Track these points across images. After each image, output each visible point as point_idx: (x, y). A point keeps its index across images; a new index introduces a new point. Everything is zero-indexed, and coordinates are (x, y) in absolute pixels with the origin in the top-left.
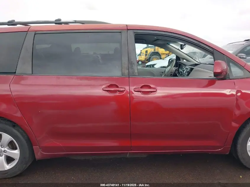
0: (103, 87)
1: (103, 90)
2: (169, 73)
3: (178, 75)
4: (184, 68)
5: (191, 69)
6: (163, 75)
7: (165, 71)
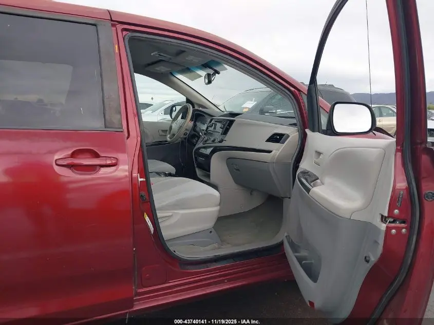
0: (56, 157)
1: (57, 165)
2: (183, 130)
3: (201, 134)
4: (211, 120)
5: (228, 122)
6: (169, 136)
7: (171, 127)
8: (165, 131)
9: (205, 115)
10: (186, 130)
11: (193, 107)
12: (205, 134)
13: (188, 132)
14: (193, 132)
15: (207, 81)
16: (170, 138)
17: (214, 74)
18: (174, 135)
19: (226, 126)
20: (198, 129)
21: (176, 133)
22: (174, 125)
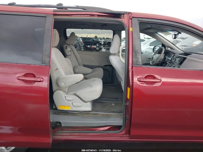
0: (17, 76)
1: (18, 79)
2: (159, 60)
3: (167, 62)
4: (174, 56)
5: (183, 58)
6: (151, 62)
7: (153, 58)
8: (150, 59)
9: (171, 53)
10: (160, 60)
11: (165, 48)
12: (170, 63)
13: (161, 61)
14: (164, 61)
15: (174, 37)
16: (152, 63)
17: (178, 34)
18: (154, 62)
19: (181, 60)
20: (166, 60)
21: (155, 61)
22: (154, 57)
